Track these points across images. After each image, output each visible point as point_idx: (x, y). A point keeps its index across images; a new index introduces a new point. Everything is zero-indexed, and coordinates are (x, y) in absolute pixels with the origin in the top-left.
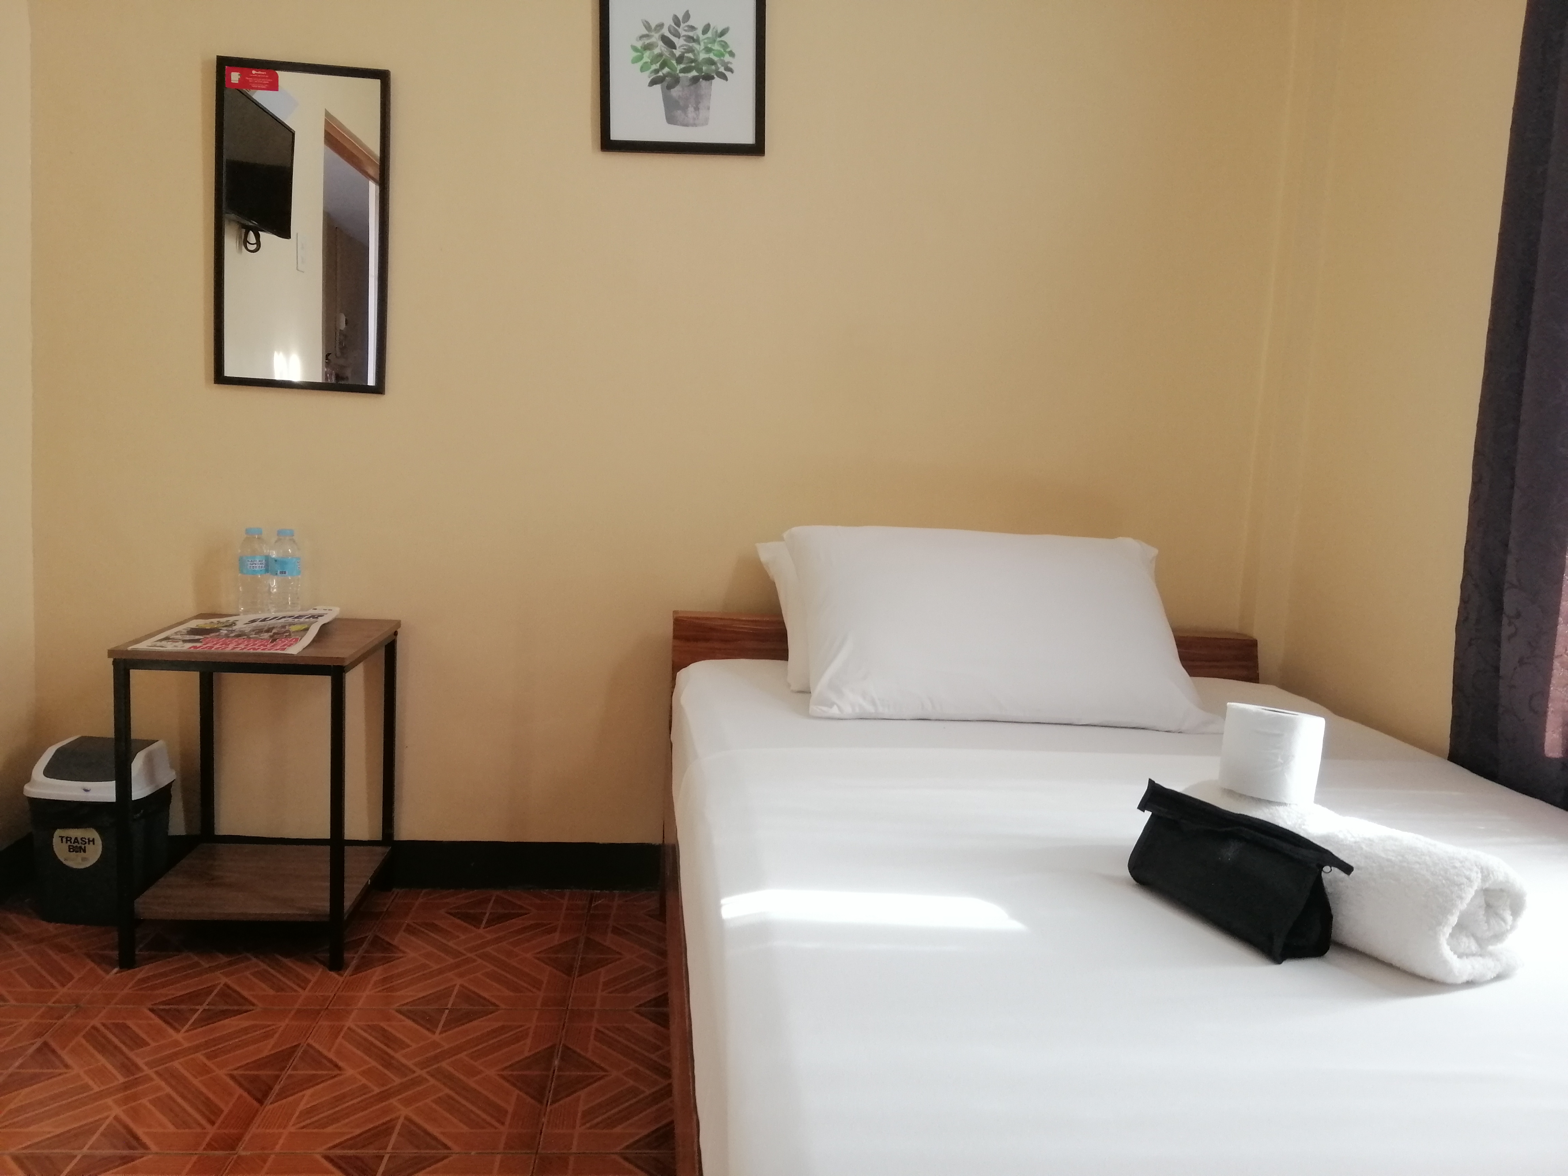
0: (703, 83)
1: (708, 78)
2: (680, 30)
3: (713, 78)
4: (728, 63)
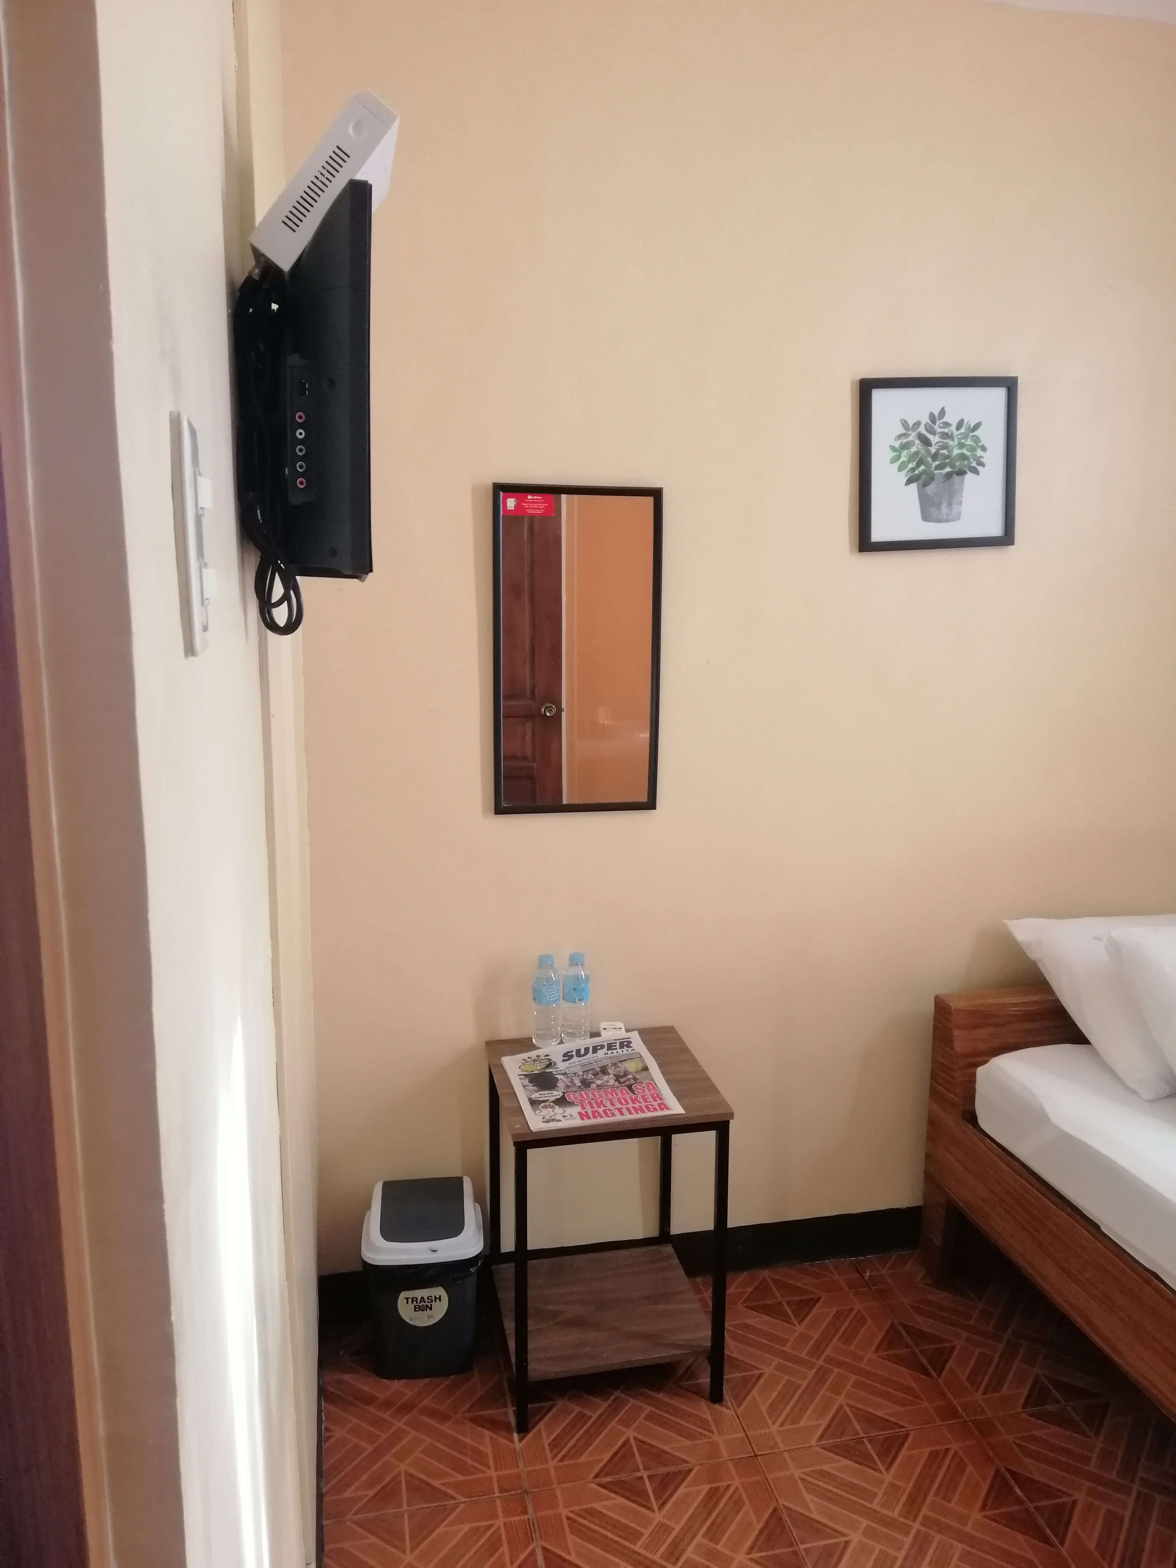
0: (956, 478)
1: (961, 473)
2: (936, 427)
3: (964, 473)
4: (981, 457)
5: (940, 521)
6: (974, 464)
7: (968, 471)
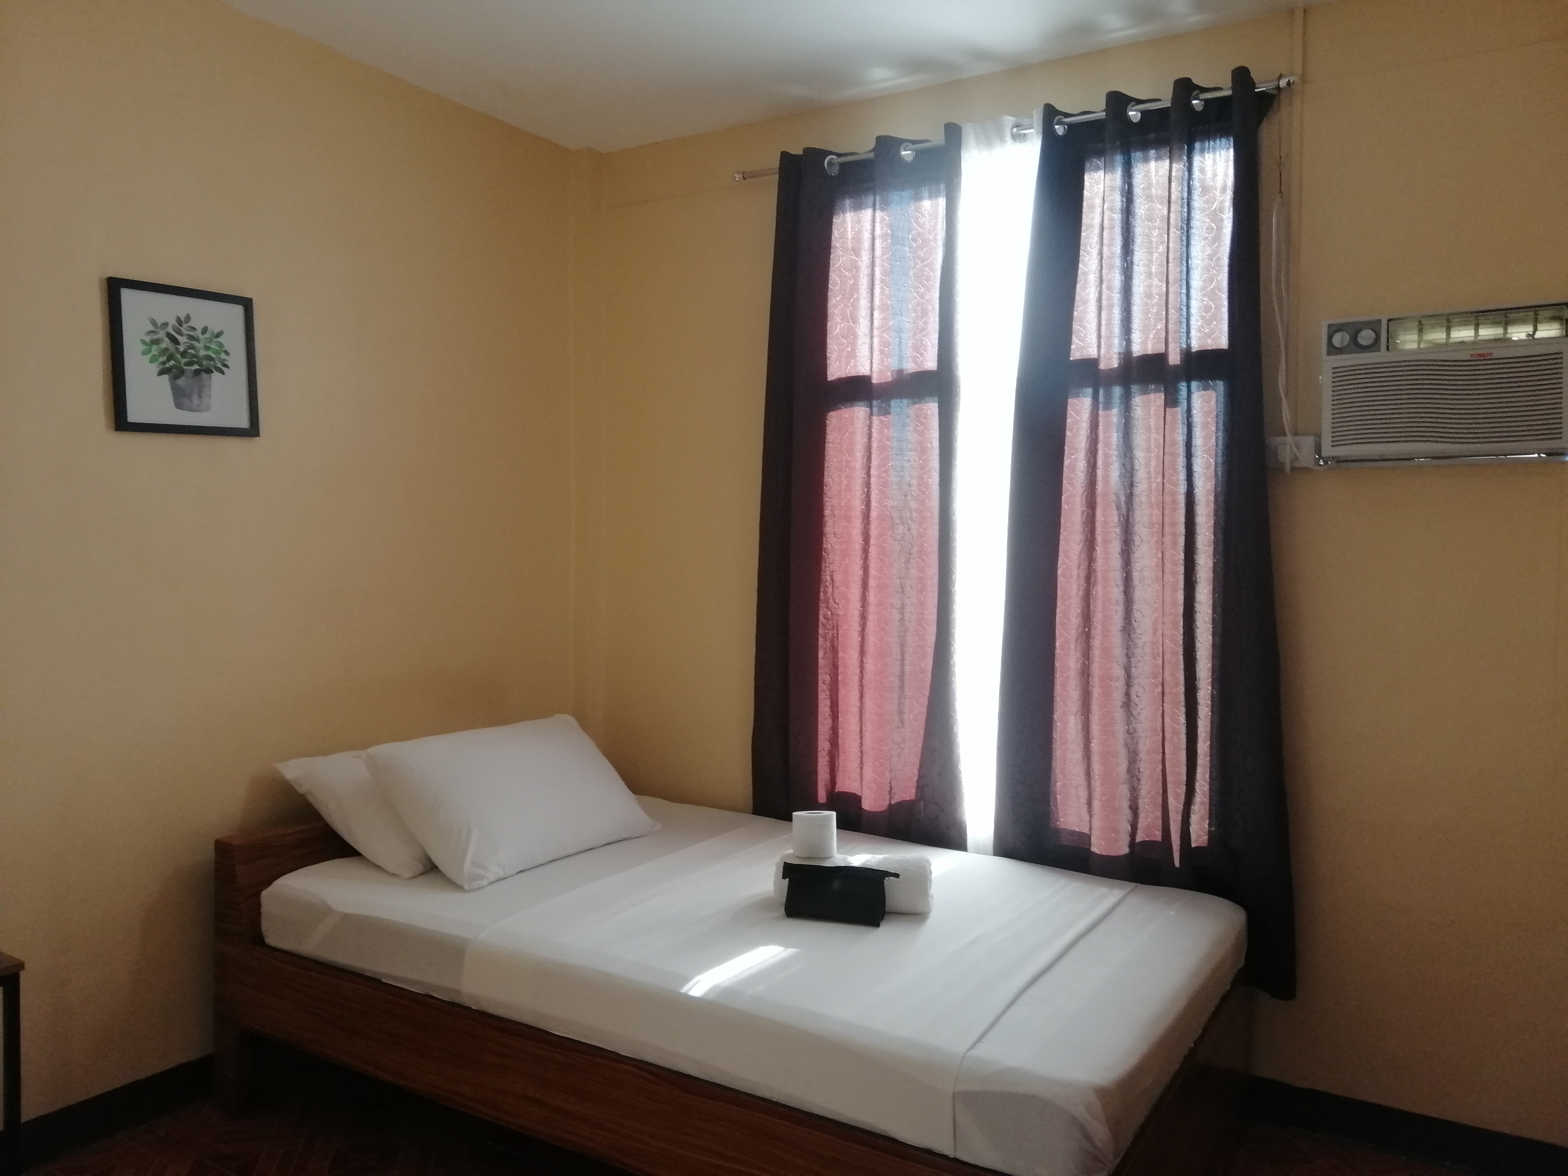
0: (204, 375)
1: (209, 371)
2: (183, 329)
3: (212, 372)
4: (225, 360)
5: (192, 410)
6: (219, 365)
7: (214, 370)
